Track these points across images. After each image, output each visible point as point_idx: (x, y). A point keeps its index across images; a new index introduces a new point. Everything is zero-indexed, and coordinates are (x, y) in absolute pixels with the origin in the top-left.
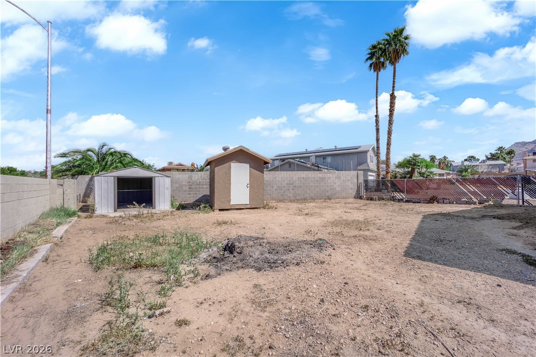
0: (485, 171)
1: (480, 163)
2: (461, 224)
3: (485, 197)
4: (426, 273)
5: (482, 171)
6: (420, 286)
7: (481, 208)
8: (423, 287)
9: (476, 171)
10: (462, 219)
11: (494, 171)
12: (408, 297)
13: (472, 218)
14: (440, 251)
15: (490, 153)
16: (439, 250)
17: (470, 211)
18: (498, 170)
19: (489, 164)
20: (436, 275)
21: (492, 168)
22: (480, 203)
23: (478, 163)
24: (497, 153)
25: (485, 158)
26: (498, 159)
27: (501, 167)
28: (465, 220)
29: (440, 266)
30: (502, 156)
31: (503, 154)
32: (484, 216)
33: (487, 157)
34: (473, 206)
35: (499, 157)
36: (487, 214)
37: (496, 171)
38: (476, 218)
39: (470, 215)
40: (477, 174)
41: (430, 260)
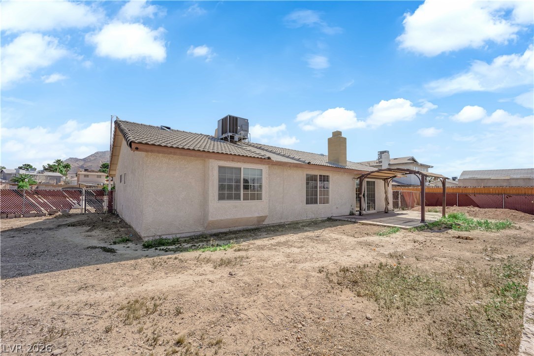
0: (43, 181)
1: (37, 173)
2: (43, 236)
3: (55, 208)
4: (38, 283)
5: (40, 181)
6: (40, 295)
7: (52, 219)
8: (44, 294)
9: (34, 182)
10: (41, 232)
11: (52, 182)
12: (36, 306)
13: (50, 229)
14: (39, 263)
15: (48, 164)
16: (37, 262)
17: (44, 223)
18: (55, 181)
19: (47, 175)
20: (49, 281)
21: (50, 179)
22: (50, 215)
23: (35, 173)
24: (54, 165)
25: (42, 169)
26: (55, 170)
27: (58, 179)
28: (44, 231)
29: (48, 274)
30: (60, 169)
31: (60, 167)
32: (59, 226)
33: (44, 167)
34: (44, 218)
35: (56, 170)
36: (61, 223)
37: (54, 182)
38: (53, 228)
39: (46, 227)
40: (35, 185)
41: (35, 273)
